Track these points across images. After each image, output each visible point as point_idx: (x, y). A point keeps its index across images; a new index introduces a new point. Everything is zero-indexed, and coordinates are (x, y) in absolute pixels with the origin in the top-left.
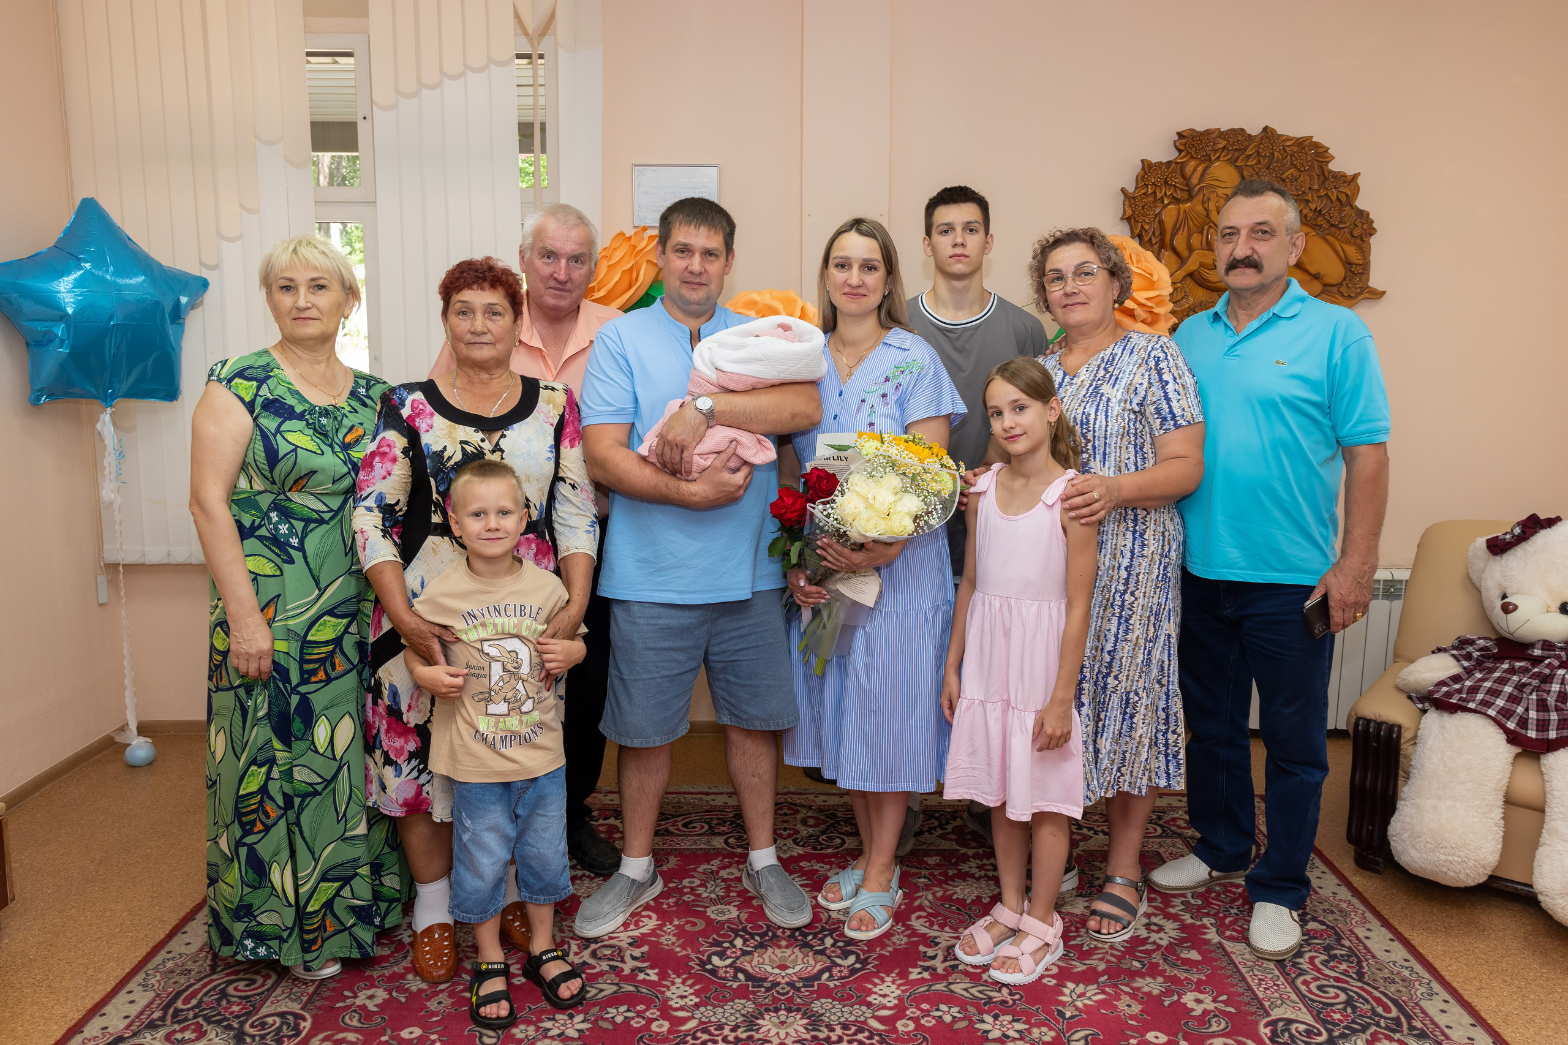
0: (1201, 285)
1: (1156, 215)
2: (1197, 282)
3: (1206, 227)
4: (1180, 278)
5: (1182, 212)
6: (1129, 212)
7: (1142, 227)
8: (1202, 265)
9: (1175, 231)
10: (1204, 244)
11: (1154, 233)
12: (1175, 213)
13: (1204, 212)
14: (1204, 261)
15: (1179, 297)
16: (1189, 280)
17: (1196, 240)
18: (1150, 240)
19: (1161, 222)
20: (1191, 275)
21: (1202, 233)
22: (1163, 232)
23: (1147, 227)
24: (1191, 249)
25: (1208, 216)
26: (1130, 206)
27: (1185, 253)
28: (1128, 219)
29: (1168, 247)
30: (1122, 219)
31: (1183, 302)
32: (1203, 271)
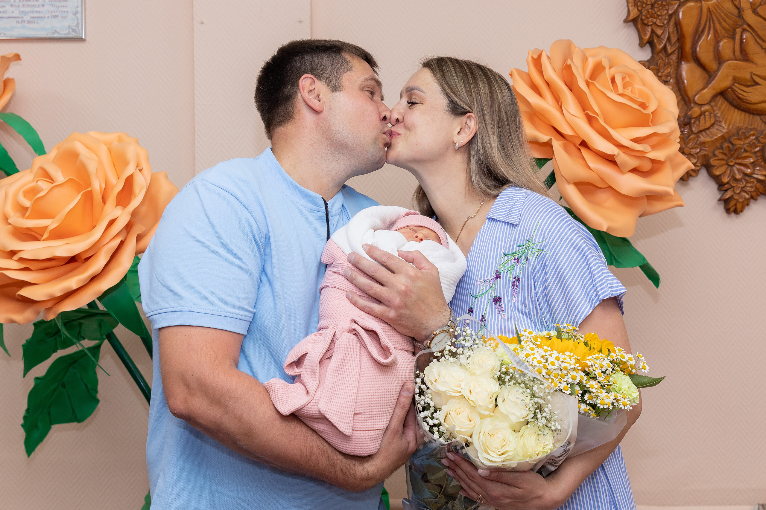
0: (737, 107)
1: (671, 16)
2: (731, 103)
3: (739, 31)
4: (708, 98)
5: (705, 10)
6: (634, 13)
7: (653, 32)
8: (736, 80)
9: (698, 35)
10: (738, 52)
11: (669, 39)
12: (695, 13)
13: (735, 11)
14: (739, 74)
15: (708, 124)
16: (720, 101)
17: (725, 45)
18: (665, 48)
19: (678, 24)
20: (722, 94)
21: (733, 38)
22: (681, 38)
23: (659, 32)
24: (720, 59)
25: (740, 16)
26: (635, 4)
27: (712, 65)
28: (634, 21)
29: (690, 57)
30: (626, 21)
31: (713, 130)
32: (738, 88)
